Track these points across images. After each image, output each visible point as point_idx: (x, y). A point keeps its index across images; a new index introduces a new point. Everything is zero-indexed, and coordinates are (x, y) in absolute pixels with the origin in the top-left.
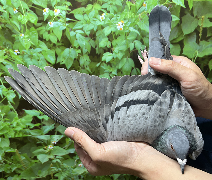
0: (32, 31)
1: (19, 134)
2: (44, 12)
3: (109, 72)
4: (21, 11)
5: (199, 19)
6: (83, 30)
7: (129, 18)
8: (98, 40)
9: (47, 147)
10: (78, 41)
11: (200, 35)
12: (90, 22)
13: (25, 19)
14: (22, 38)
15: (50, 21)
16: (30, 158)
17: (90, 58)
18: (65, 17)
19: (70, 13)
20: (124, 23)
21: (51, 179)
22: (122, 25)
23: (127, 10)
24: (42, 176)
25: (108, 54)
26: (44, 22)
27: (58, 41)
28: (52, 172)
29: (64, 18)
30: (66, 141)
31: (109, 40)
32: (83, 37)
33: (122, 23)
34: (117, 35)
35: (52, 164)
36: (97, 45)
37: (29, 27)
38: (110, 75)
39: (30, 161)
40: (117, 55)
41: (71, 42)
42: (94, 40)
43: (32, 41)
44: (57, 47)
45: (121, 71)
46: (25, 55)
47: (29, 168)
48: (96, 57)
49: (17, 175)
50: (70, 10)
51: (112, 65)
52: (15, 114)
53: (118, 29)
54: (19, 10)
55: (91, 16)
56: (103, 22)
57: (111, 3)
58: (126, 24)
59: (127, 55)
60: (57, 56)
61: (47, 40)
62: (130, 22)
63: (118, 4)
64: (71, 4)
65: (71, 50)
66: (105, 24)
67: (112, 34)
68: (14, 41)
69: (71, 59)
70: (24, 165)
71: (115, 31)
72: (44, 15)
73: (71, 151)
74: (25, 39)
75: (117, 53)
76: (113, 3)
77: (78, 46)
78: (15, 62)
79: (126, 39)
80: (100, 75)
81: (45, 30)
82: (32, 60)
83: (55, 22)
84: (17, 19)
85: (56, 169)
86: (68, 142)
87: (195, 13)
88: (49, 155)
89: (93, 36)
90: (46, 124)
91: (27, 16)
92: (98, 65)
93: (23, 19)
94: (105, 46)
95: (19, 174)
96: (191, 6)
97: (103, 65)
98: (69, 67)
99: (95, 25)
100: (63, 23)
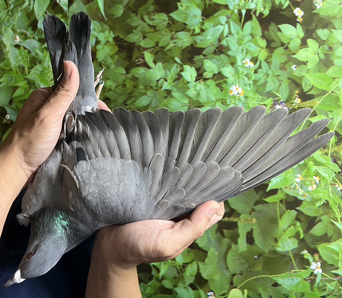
3: (166, 78)
5: (250, 214)
7: (248, 104)
8: (214, 58)
10: (213, 29)
11: (226, 219)
12: (240, 45)
17: (187, 47)
18: (247, 8)
19: (253, 15)
20: (241, 96)
22: (237, 93)
23: (259, 100)
25: (195, 74)
29: (245, 6)
31: (214, 75)
32: (218, 35)
33: (240, 93)
34: (222, 87)
36: (206, 57)
38: (162, 80)
40: (192, 89)
41: (211, 17)
42: (215, 53)
45: (169, 97)
48: (190, 56)
50: (257, 15)
51: (177, 81)
53: (230, 87)
55: (249, 46)
56: (242, 65)
57: (269, 74)
58: (240, 100)
59: (192, 104)
62: (243, 106)
63: (268, 85)
64: (267, 16)
65: (199, 19)
66: (239, 67)
67: (224, 79)
69: (186, 18)
71: (228, 83)
73: (40, 24)
75: (196, 88)
76: (269, 77)
77: (204, 29)
79: (217, 100)
80: (163, 63)
87: (259, 207)
89: (221, 50)
92: (177, 60)
94: (206, 70)
96: (269, 199)
97: (177, 68)
98: (173, 15)
99: (236, 52)
100: (239, 5)
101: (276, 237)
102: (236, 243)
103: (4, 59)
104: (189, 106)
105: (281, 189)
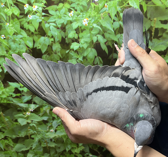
0: (16, 21)
1: (4, 101)
2: (24, 7)
3: (76, 58)
4: (7, 6)
5: (151, 21)
6: (56, 23)
7: (93, 16)
8: (67, 32)
9: (25, 113)
10: (52, 31)
11: (153, 34)
12: (61, 18)
13: (10, 12)
14: (7, 26)
15: (29, 14)
16: (12, 120)
17: (61, 46)
18: (41, 12)
19: (45, 9)
20: (89, 20)
21: (29, 139)
22: (87, 22)
23: (91, 10)
24: (22, 136)
25: (75, 43)
26: (25, 15)
27: (36, 31)
28: (29, 133)
30: (41, 110)
31: (76, 33)
32: (55, 29)
33: (87, 20)
34: (83, 29)
35: (29, 127)
36: (67, 36)
37: (13, 18)
38: (77, 61)
39: (12, 123)
40: (83, 45)
41: (45, 32)
42: (65, 31)
43: (16, 29)
44: (35, 35)
45: (86, 58)
46: (10, 39)
47: (11, 128)
48: (66, 45)
49: (2, 133)
51: (79, 53)
52: (1, 84)
53: (83, 25)
54: (6, 5)
55: (62, 13)
56: (72, 18)
58: (91, 21)
59: (91, 46)
60: (34, 42)
61: (27, 29)
62: (94, 19)
63: (83, 4)
64: (47, 2)
65: (46, 38)
66: (73, 19)
67: (79, 28)
68: (2, 28)
69: (45, 45)
70: (8, 126)
71: (81, 26)
72: (25, 10)
73: (45, 119)
74: (10, 27)
75: (83, 43)
76: (79, 4)
77: (51, 36)
78: (2, 44)
79: (90, 33)
80: (69, 59)
81: (25, 21)
82: (15, 43)
83: (33, 16)
84: (4, 12)
85: (32, 131)
86: (42, 111)
87: (148, 15)
88: (27, 119)
89: (63, 28)
90: (25, 94)
91: (11, 9)
92: (67, 52)
93: (9, 11)
94: (73, 37)
95: (4, 132)
96: (145, 10)
97: (72, 52)
98: (43, 51)
99: (65, 20)
100: (40, 16)
101: (165, 8)
102: (166, 30)
103: (62, 138)
104: (92, 48)
105: (140, 3)
